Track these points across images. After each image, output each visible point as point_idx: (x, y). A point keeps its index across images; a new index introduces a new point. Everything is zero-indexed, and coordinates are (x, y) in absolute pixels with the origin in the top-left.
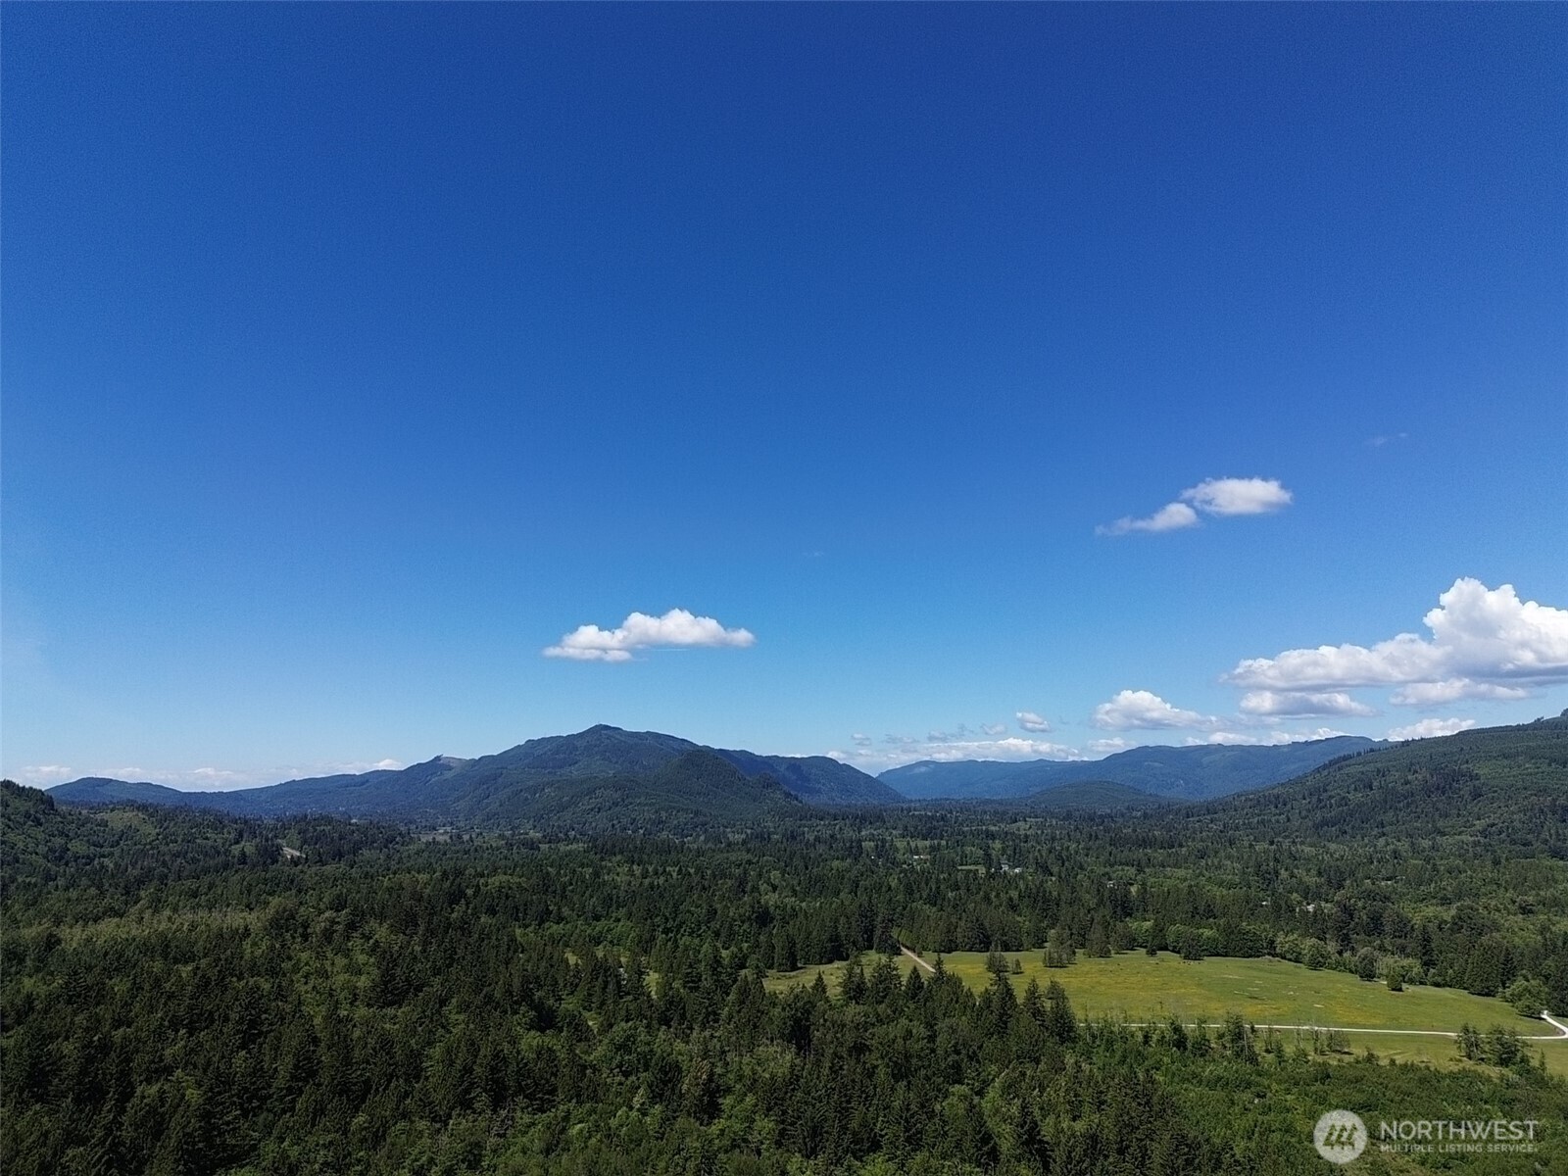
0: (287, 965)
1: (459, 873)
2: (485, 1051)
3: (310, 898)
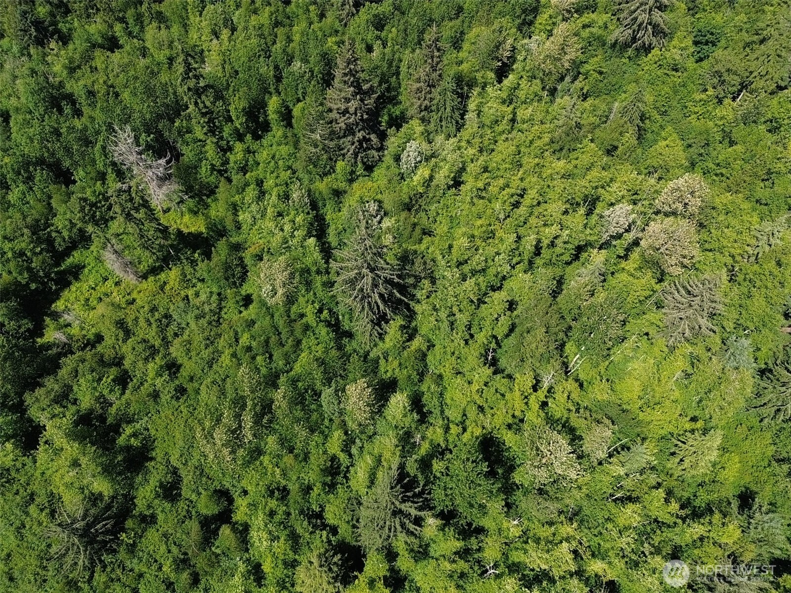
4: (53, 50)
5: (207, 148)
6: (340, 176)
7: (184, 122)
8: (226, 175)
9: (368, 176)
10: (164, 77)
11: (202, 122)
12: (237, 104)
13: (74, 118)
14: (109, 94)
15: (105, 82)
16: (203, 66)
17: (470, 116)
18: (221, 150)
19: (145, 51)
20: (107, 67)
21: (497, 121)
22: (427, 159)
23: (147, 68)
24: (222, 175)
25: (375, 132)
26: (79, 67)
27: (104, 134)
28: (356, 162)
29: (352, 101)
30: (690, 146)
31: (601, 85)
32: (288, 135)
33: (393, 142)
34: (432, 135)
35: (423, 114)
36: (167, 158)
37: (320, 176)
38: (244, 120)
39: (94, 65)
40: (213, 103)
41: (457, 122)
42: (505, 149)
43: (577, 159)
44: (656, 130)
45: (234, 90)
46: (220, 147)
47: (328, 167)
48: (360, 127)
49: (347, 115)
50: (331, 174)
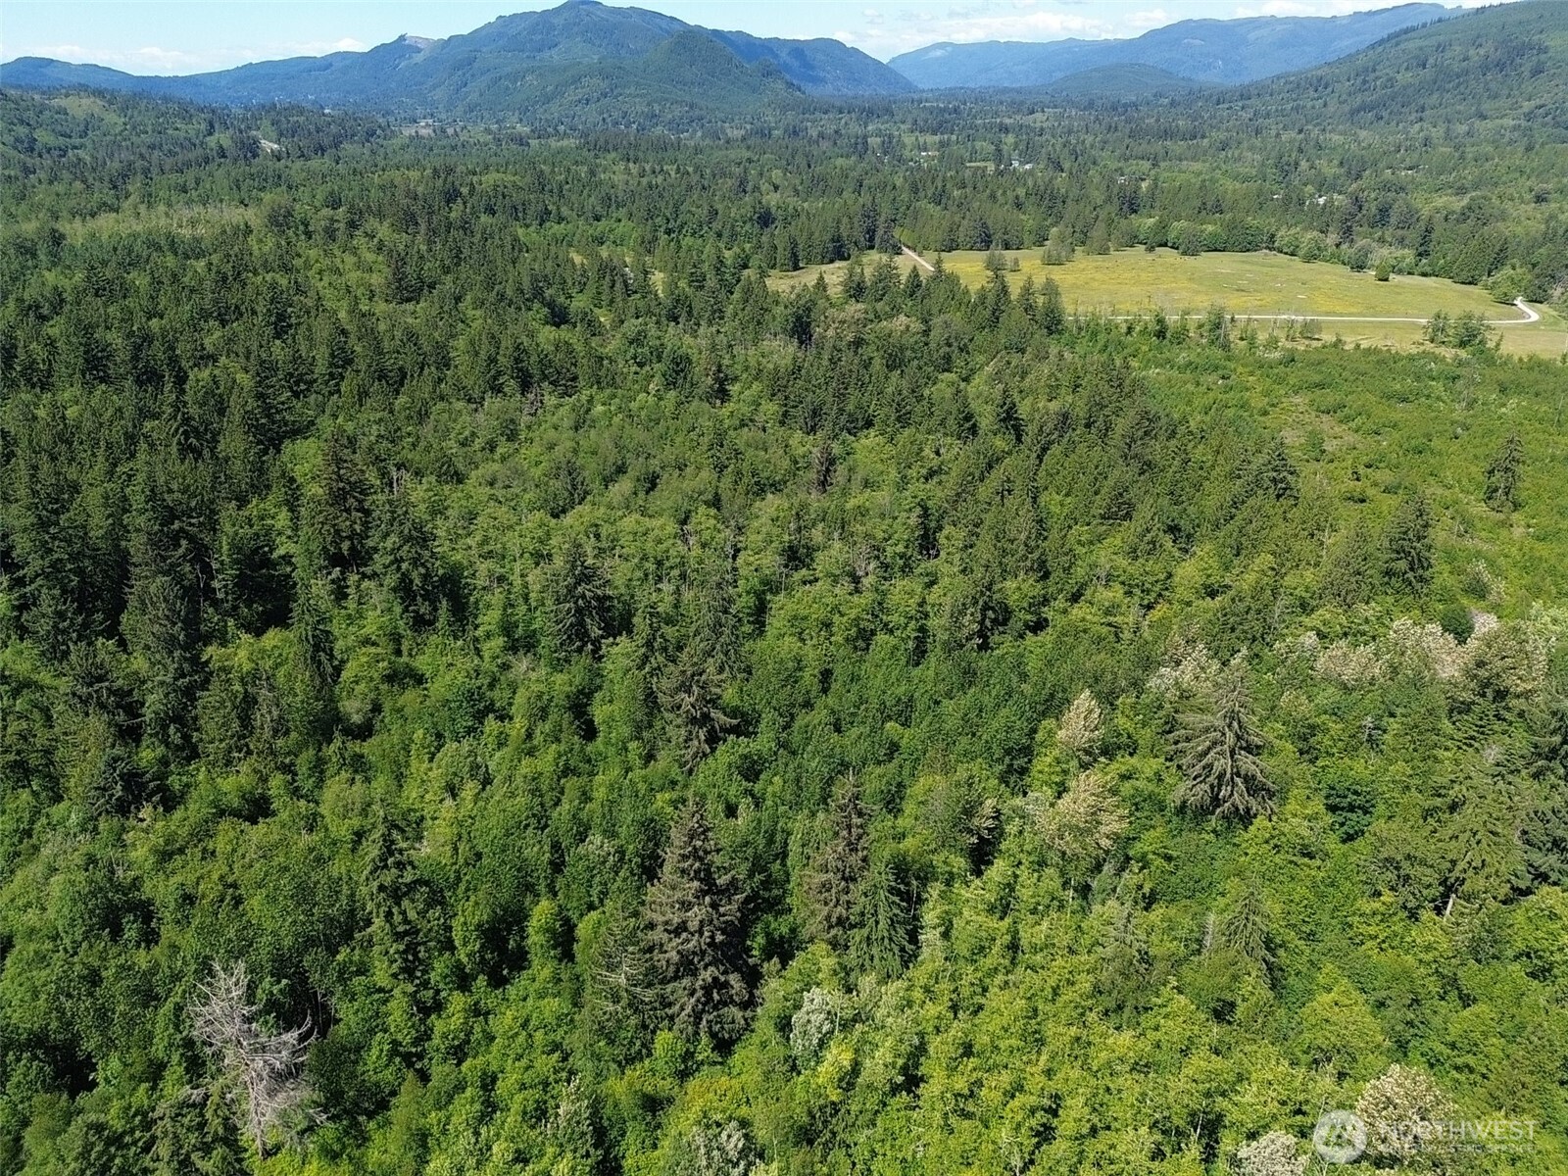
0: (298, 262)
1: (450, 171)
2: (507, 343)
3: (304, 194)
4: (142, 820)
5: (392, 1004)
6: (661, 1063)
7: (357, 952)
8: (418, 1066)
9: (721, 1064)
10: (337, 868)
11: (392, 951)
12: (469, 915)
13: (138, 946)
14: (222, 901)
15: (222, 878)
16: (417, 845)
17: (930, 936)
18: (419, 1011)
19: (315, 820)
20: (234, 850)
21: (982, 948)
22: (846, 1026)
23: (311, 850)
24: (410, 1065)
25: (737, 969)
26: (181, 851)
27: (189, 979)
28: (696, 1033)
29: (696, 908)
30: (1381, 1004)
31: (1173, 879)
32: (563, 976)
33: (774, 989)
34: (853, 975)
35: (833, 932)
36: (304, 1029)
37: (619, 1064)
38: (478, 946)
39: (211, 847)
40: (422, 914)
41: (903, 950)
42: (1004, 1006)
43: (1157, 1028)
44: (1305, 970)
45: (467, 889)
46: (417, 1002)
47: (638, 1043)
48: (707, 959)
49: (684, 935)
50: (641, 1060)
